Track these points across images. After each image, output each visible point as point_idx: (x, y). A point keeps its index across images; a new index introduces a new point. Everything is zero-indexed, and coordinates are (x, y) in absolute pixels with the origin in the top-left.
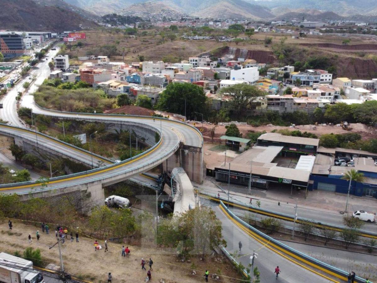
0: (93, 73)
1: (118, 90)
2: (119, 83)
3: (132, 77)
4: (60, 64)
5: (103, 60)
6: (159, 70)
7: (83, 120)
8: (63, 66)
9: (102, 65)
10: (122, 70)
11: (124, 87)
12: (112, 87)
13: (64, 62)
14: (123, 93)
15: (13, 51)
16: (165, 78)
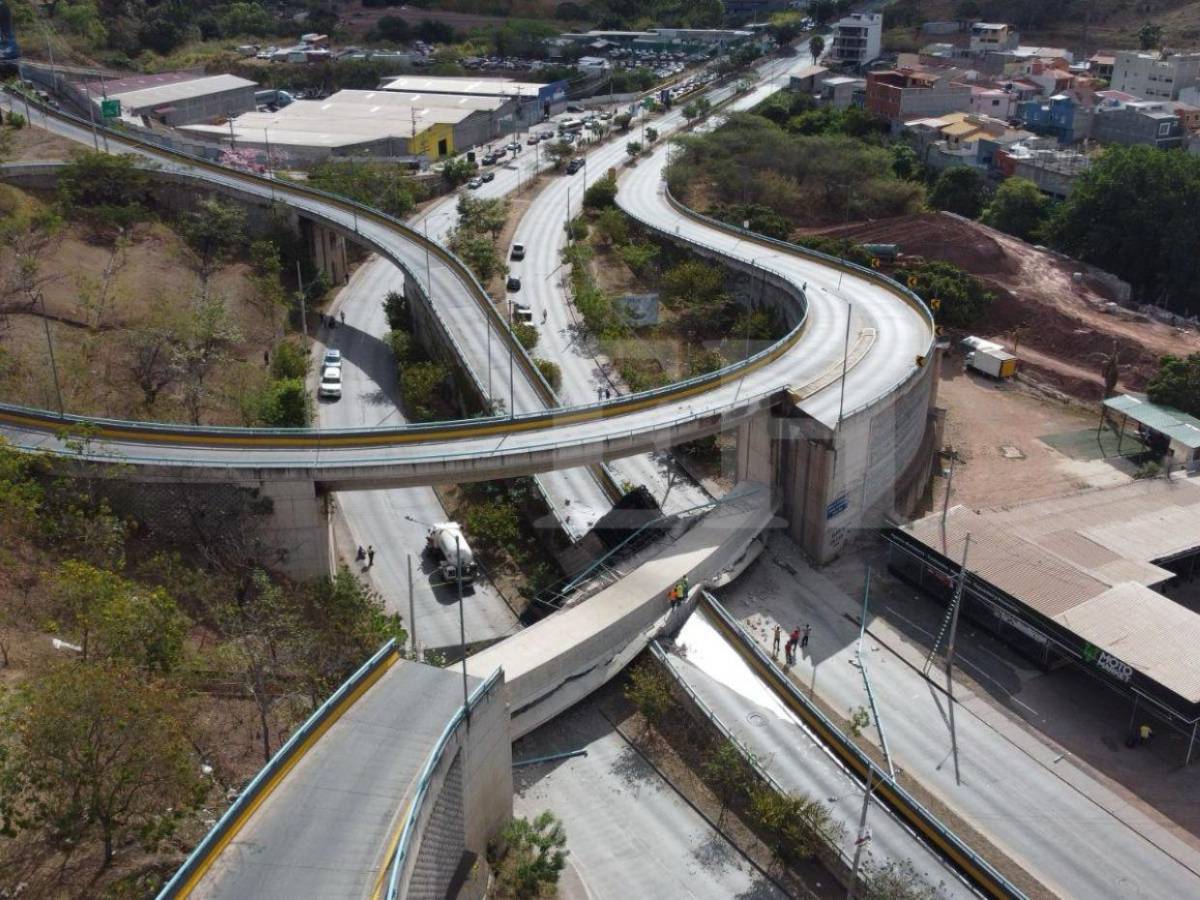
0: (909, 83)
1: (964, 152)
2: (973, 128)
3: (1046, 108)
4: (851, 42)
5: (989, 36)
6: (1170, 88)
8: (858, 52)
9: (975, 56)
10: (1035, 78)
11: (982, 142)
12: (947, 137)
13: (863, 37)
14: (972, 164)
16: (1170, 120)
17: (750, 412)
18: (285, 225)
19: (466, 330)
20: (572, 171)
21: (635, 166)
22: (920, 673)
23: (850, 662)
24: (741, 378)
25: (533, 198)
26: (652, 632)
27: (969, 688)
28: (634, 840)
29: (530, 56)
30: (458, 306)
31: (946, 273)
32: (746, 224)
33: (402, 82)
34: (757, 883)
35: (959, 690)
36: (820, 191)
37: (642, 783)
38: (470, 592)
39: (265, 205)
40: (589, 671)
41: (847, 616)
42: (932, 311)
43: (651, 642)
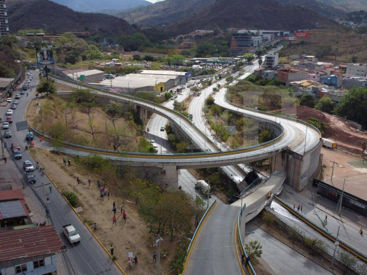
0: (290, 72)
1: (307, 90)
2: (310, 84)
3: (329, 79)
4: (270, 61)
5: (310, 59)
6: (363, 73)
7: (241, 114)
8: (272, 64)
9: (306, 65)
10: (324, 71)
11: (313, 87)
12: (302, 86)
13: (273, 60)
14: (311, 94)
15: (241, 48)
16: (365, 82)
17: (280, 151)
18: (133, 108)
19: (191, 134)
20: (198, 95)
21: (215, 94)
22: (333, 217)
23: (314, 214)
24: (273, 144)
25: (190, 102)
26: (265, 204)
27: (346, 220)
28: (273, 251)
29: (177, 65)
30: (187, 128)
31: (314, 120)
32: (256, 108)
33: (145, 71)
34: (307, 260)
35: (343, 220)
36: (269, 101)
37: (271, 239)
38: (210, 197)
39: (126, 103)
40: (252, 213)
41: (309, 203)
42: (318, 128)
43: (265, 206)
